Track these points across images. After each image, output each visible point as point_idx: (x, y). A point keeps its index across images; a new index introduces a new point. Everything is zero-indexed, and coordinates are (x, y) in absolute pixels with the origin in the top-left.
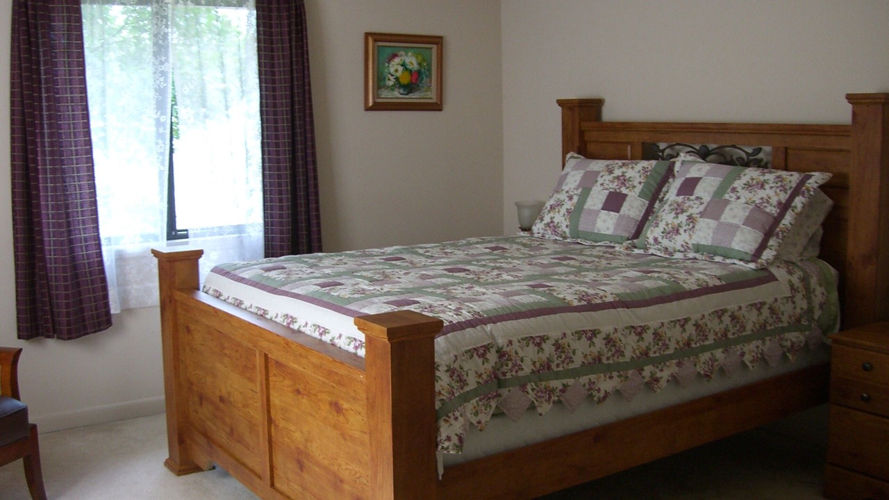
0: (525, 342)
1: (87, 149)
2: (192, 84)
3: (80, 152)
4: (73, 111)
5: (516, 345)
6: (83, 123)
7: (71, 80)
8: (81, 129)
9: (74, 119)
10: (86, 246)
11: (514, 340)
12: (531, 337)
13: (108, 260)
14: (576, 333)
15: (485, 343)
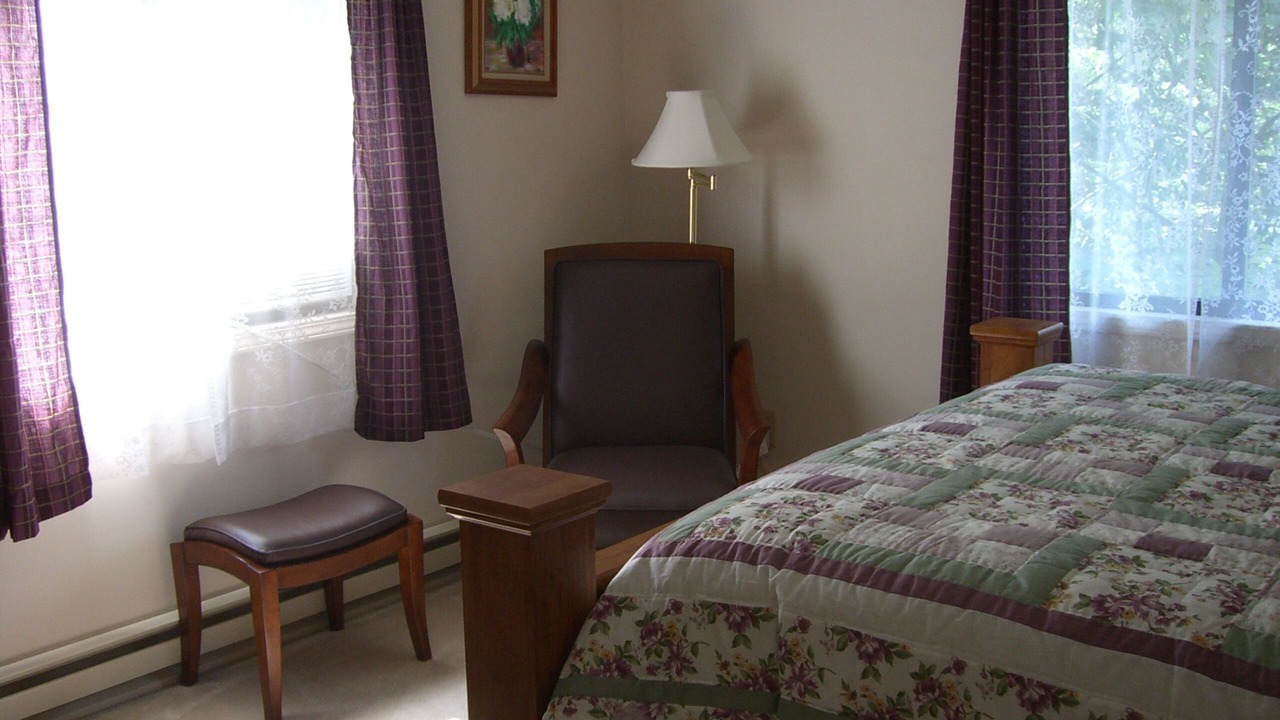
0: (837, 638)
1: (1061, 143)
2: (1245, 42)
3: (1051, 148)
4: (1044, 79)
5: (812, 638)
6: (1059, 100)
7: (1043, 30)
8: (1054, 111)
9: (1044, 94)
10: (1048, 302)
11: (816, 623)
12: (858, 634)
13: (1076, 331)
14: (995, 673)
15: (751, 605)
